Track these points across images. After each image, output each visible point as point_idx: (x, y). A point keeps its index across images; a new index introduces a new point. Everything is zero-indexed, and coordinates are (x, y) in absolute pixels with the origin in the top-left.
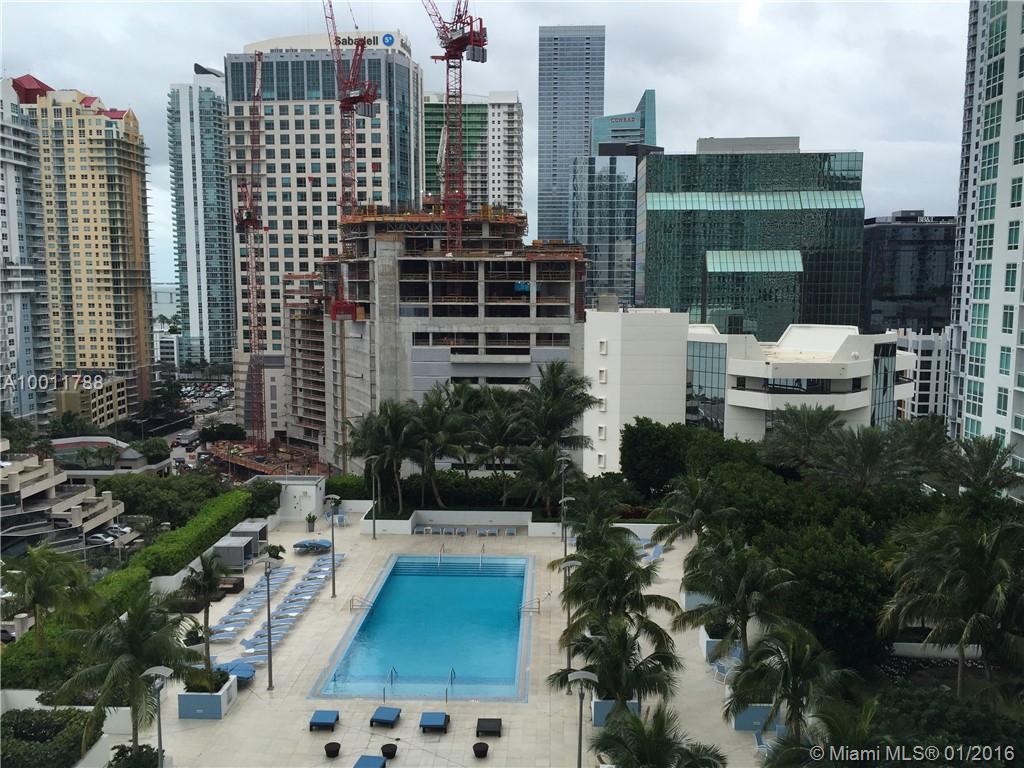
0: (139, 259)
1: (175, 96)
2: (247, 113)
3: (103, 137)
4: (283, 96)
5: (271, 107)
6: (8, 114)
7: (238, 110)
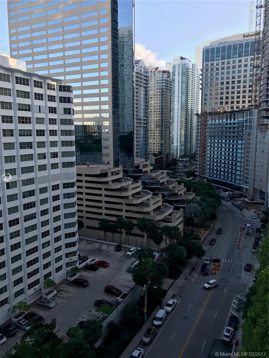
1: (174, 68)
3: (161, 79)
4: (223, 58)
5: (218, 62)
6: (143, 70)
7: (207, 65)
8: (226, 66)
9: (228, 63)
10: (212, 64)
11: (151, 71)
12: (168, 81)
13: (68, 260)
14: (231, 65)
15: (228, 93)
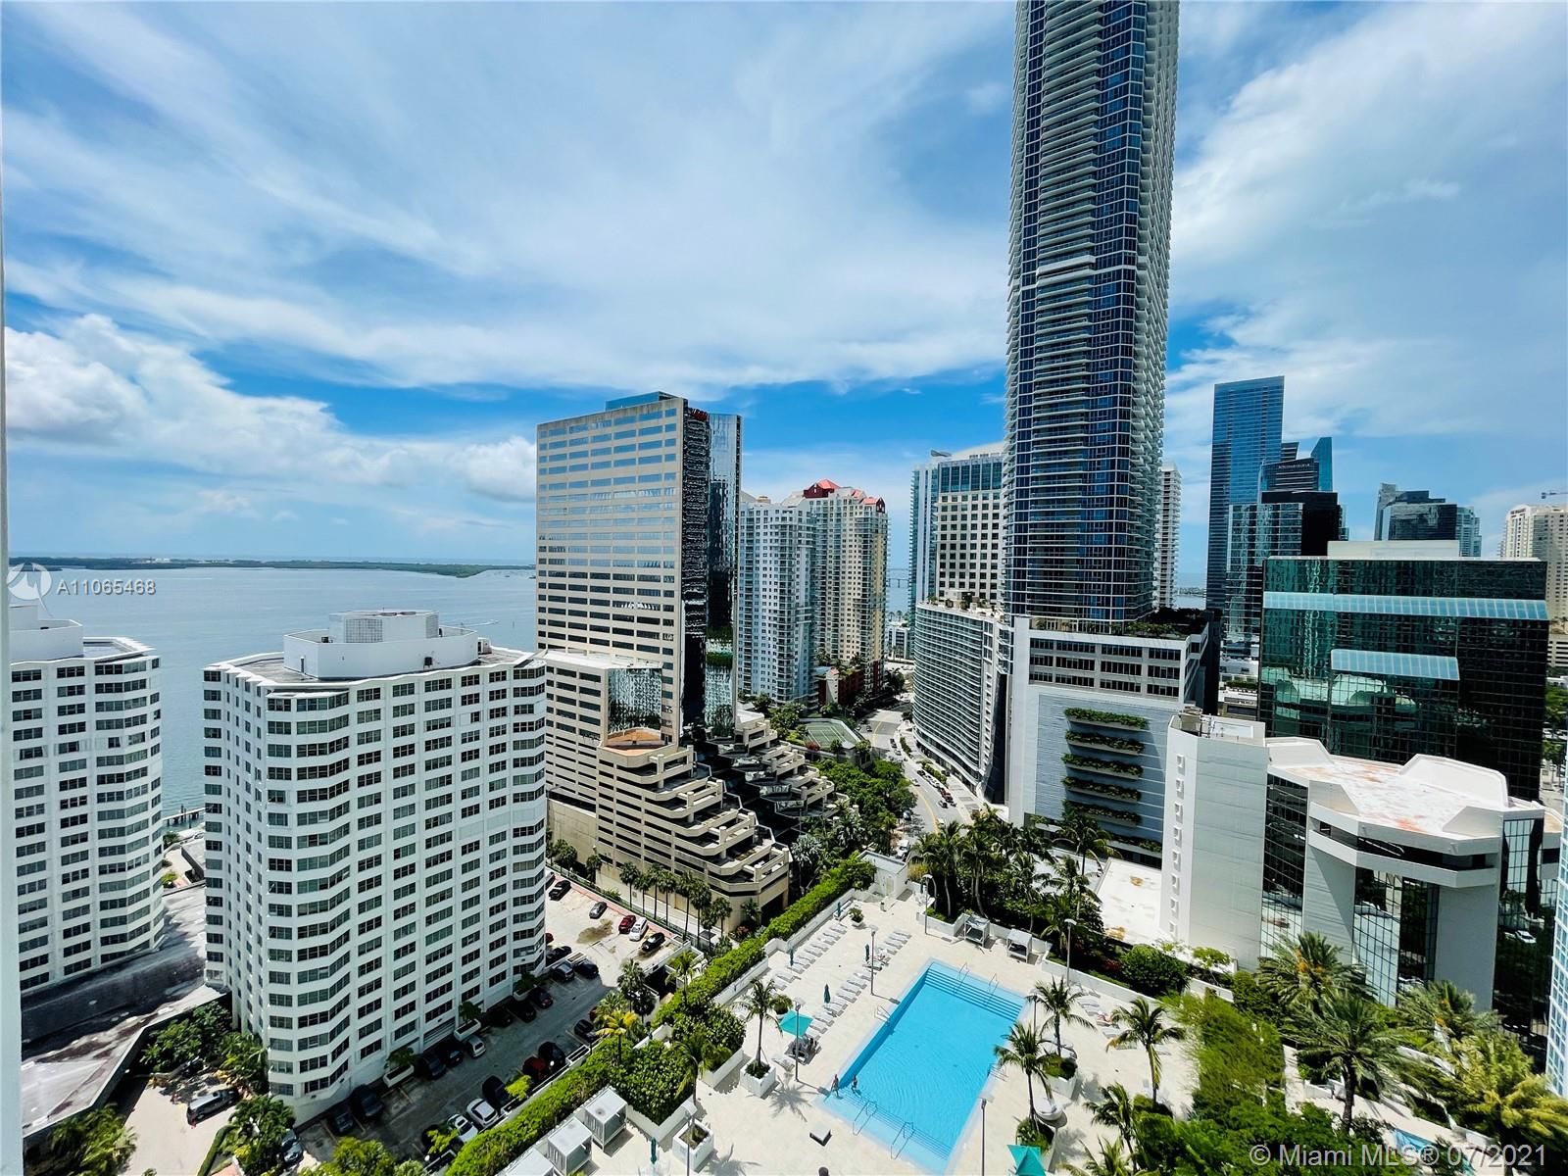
2: (950, 500)
3: (863, 516)
4: (975, 488)
6: (804, 517)
8: (980, 502)
10: (955, 499)
11: (845, 501)
12: (877, 519)
13: (518, 962)
14: (990, 502)
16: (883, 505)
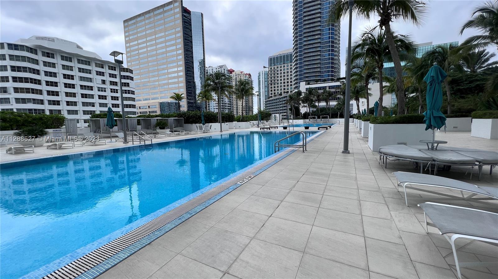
0: (251, 105)
1: (259, 73)
3: (244, 79)
5: (278, 67)
6: (226, 72)
7: (271, 68)
8: (282, 68)
9: (284, 67)
10: (274, 68)
11: (238, 75)
12: (249, 80)
15: (284, 86)
16: (251, 76)
